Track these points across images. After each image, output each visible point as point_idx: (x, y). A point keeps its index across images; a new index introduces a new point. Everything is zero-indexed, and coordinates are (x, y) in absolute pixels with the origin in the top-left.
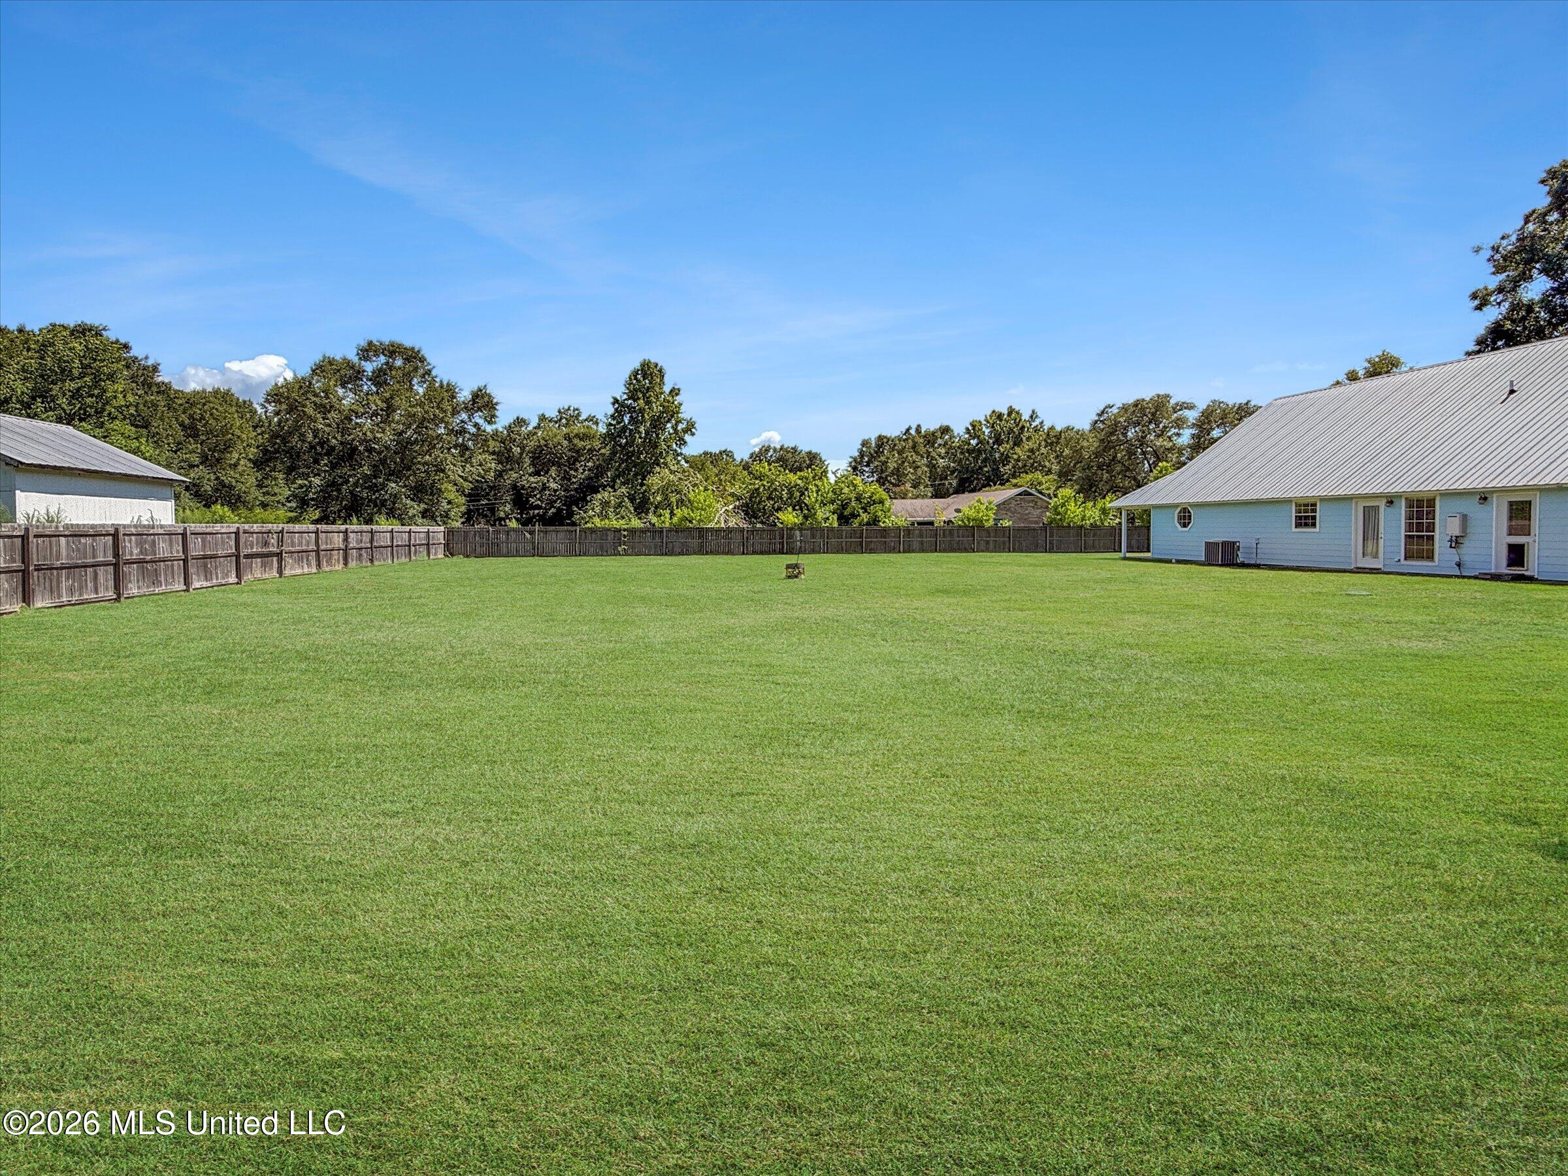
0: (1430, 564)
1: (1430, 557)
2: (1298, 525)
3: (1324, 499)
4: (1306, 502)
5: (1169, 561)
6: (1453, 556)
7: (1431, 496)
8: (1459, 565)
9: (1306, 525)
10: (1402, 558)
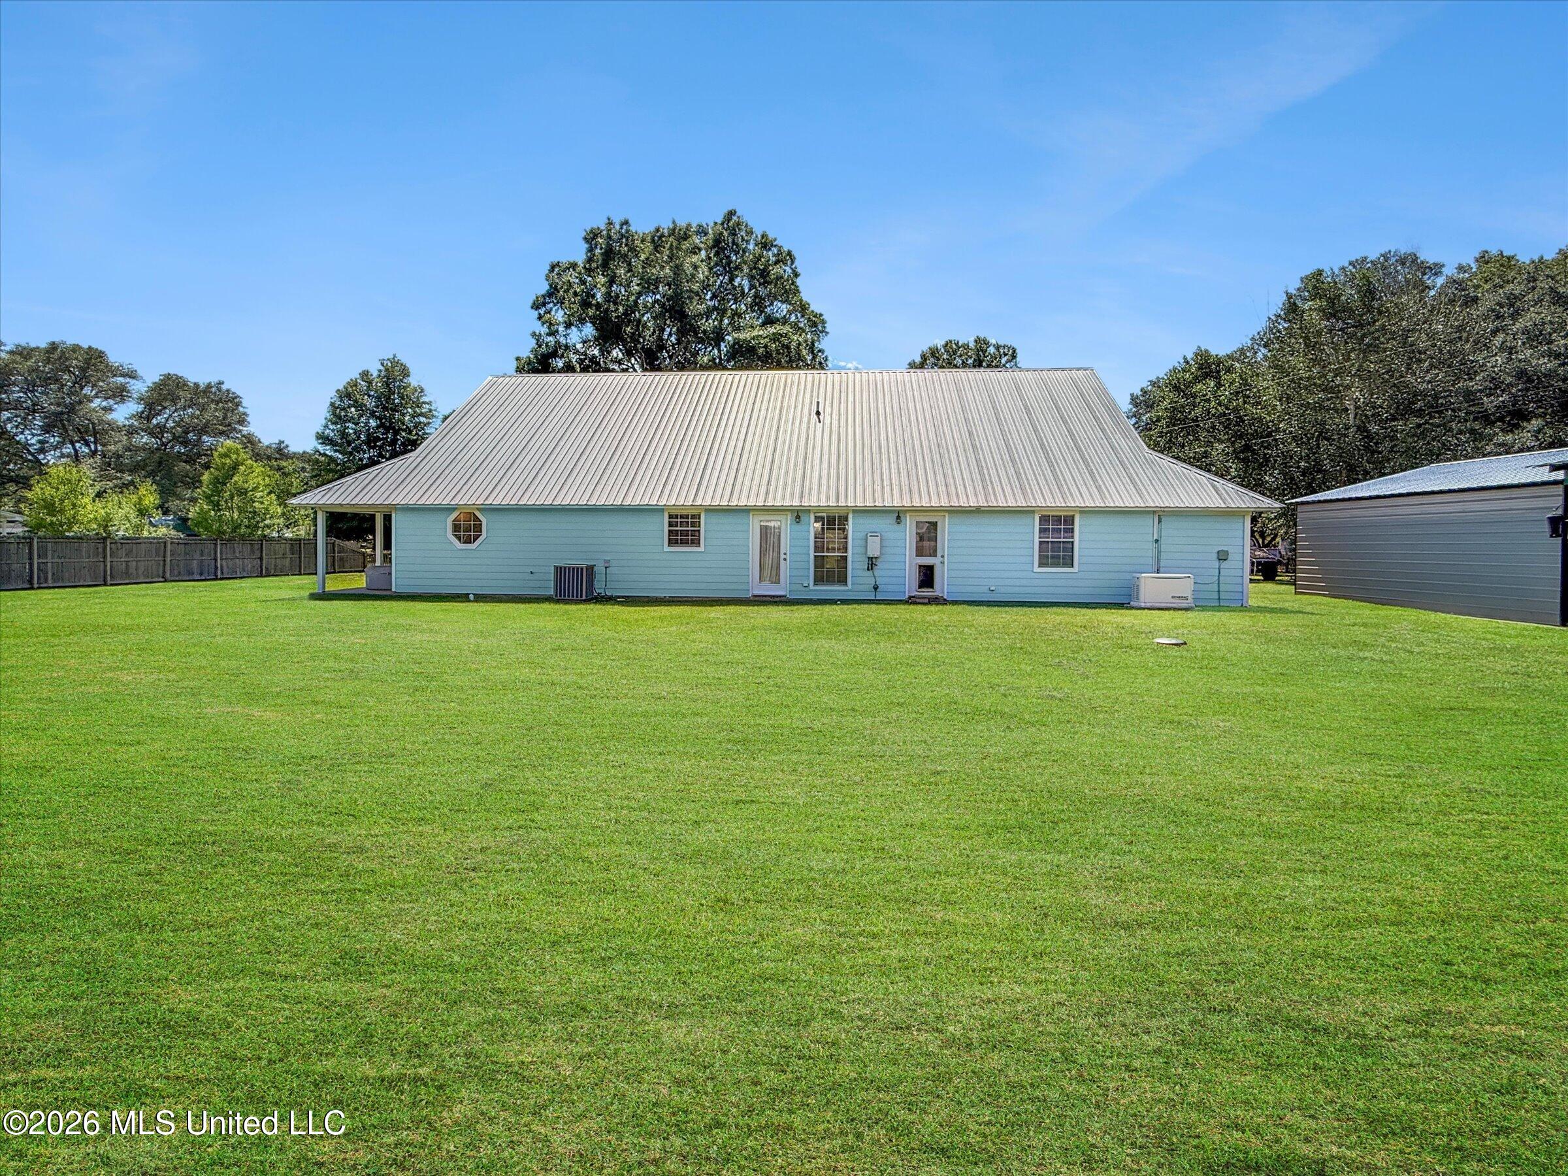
0: (843, 588)
1: (843, 580)
2: (671, 543)
3: (712, 510)
4: (685, 513)
5: (463, 598)
6: (867, 580)
7: (842, 513)
8: (876, 588)
9: (684, 543)
10: (812, 583)
